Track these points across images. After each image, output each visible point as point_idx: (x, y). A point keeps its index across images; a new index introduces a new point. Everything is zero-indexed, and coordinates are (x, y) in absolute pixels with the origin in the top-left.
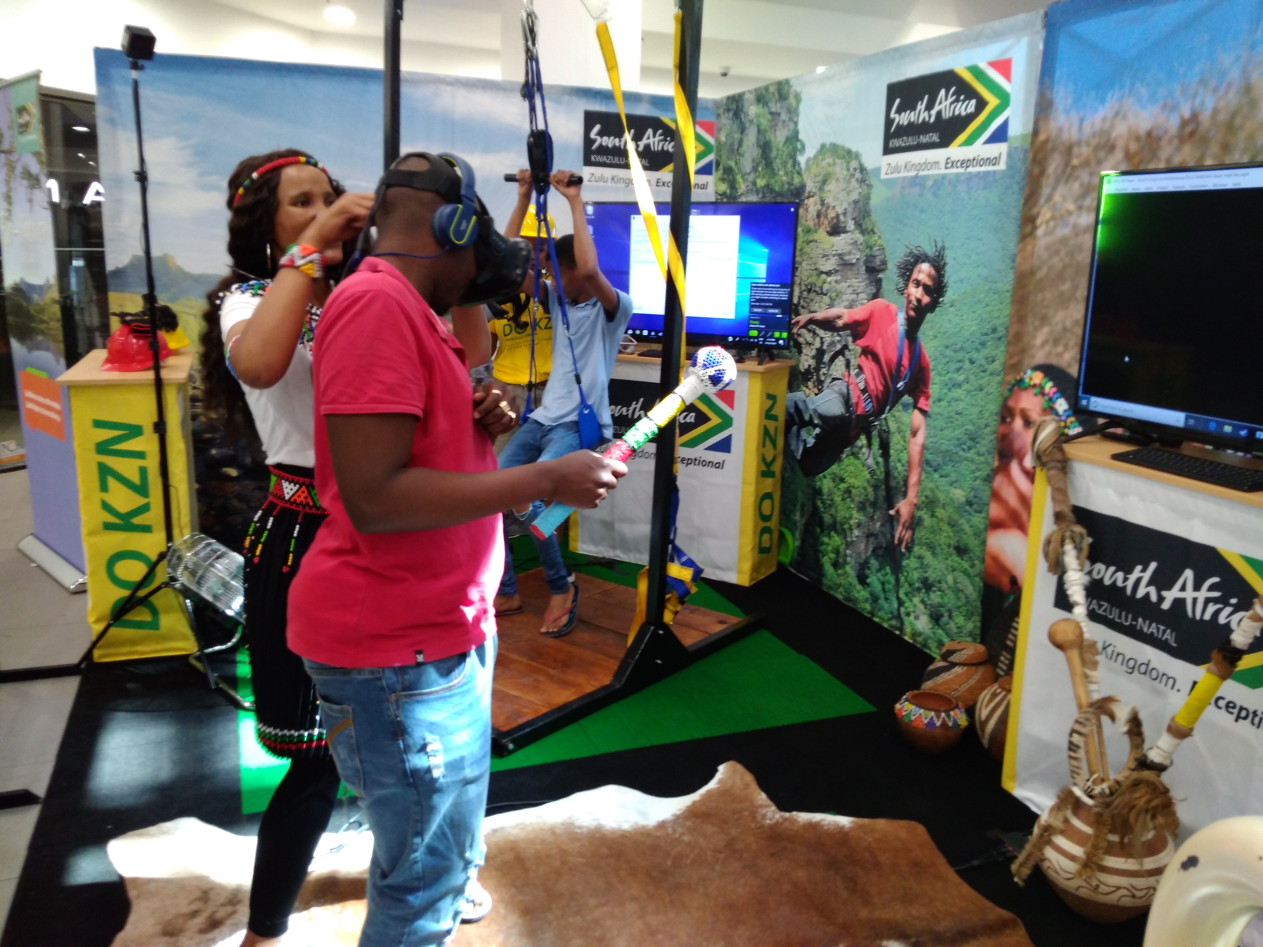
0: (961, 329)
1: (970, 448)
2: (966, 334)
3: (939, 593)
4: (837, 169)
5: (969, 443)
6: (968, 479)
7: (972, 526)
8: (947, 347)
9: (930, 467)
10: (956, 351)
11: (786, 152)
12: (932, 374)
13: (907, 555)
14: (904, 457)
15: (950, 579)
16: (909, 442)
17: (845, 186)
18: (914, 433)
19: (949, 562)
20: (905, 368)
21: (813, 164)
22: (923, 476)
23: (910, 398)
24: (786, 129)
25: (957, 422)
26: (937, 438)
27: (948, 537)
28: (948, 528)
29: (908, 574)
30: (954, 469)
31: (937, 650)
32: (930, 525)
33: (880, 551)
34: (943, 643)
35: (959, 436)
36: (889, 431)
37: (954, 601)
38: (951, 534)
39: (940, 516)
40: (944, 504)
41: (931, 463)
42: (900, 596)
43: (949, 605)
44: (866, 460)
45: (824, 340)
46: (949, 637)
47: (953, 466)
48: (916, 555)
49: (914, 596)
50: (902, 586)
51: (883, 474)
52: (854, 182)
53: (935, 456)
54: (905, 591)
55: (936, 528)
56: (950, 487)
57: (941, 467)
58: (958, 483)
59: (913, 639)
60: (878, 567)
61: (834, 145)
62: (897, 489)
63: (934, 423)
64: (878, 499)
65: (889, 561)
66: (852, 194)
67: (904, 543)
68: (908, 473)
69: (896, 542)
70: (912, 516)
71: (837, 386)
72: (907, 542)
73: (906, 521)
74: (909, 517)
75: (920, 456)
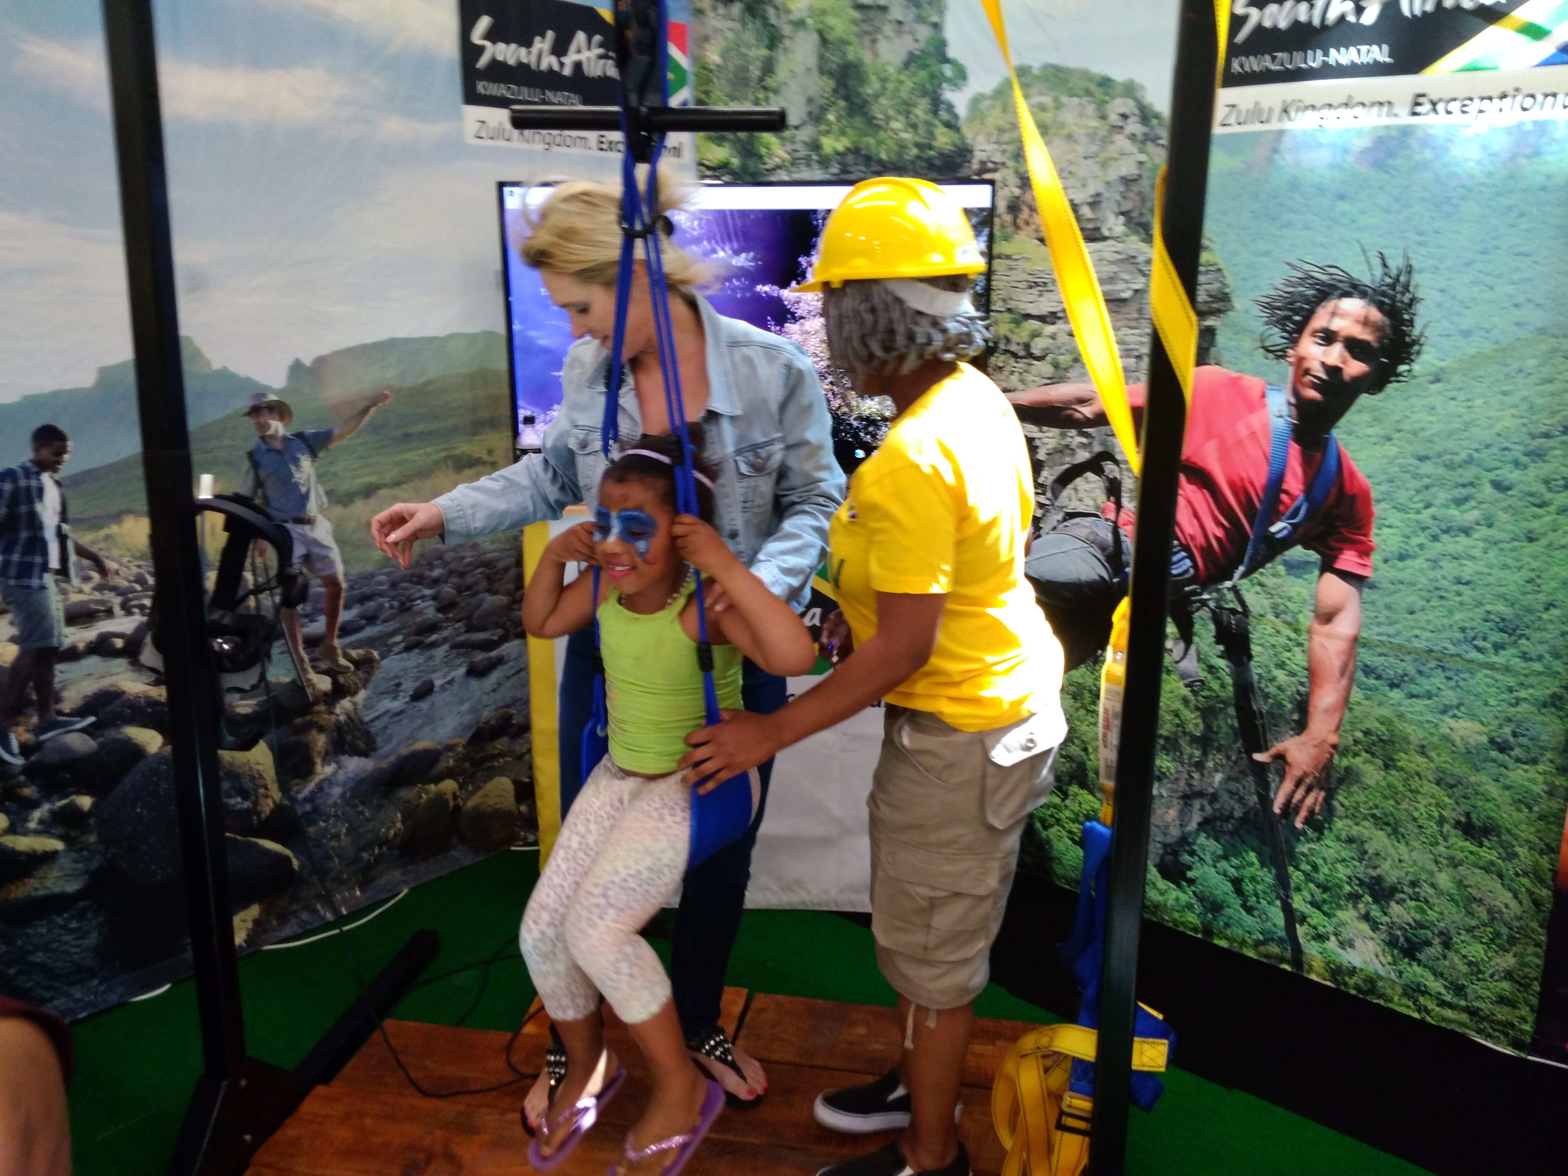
0: (1467, 426)
1: (1498, 647)
2: (1483, 434)
3: (1412, 903)
4: (1069, 117)
5: (1496, 637)
6: (1492, 702)
7: (1508, 788)
8: (1422, 459)
9: (1379, 677)
10: (1450, 466)
11: (909, 84)
12: (1377, 509)
13: (1310, 832)
14: (1298, 659)
15: (1444, 879)
16: (1310, 631)
17: (1094, 148)
18: (1327, 617)
19: (1441, 849)
20: (1293, 498)
21: (993, 107)
22: (1356, 695)
23: (1312, 552)
24: (908, 39)
25: (1458, 599)
26: (1399, 627)
27: (1437, 805)
28: (1436, 789)
29: (1315, 868)
30: (1452, 683)
31: (1405, 1001)
32: (1383, 784)
33: (1225, 824)
34: (1423, 988)
35: (1466, 625)
36: (1246, 612)
37: (1457, 918)
38: (1447, 800)
39: (1411, 768)
40: (1423, 746)
41: (1379, 671)
42: (1295, 906)
43: (1442, 925)
44: (1177, 662)
45: (1037, 443)
46: (1446, 979)
47: (1449, 678)
48: (1343, 835)
49: (1340, 907)
50: (1298, 889)
51: (1231, 689)
52: (1121, 142)
53: (1391, 659)
54: (1309, 898)
55: (1401, 788)
56: (1439, 716)
57: (1412, 681)
58: (1462, 709)
59: (1335, 981)
60: (1220, 852)
61: (1057, 69)
62: (1275, 716)
63: (1387, 600)
64: (1216, 733)
65: (1256, 843)
66: (1114, 164)
67: (1303, 813)
68: (1310, 687)
69: (1277, 810)
70: (1327, 768)
71: (1082, 527)
72: (1311, 812)
73: (1306, 774)
74: (1316, 768)
75: (1344, 658)
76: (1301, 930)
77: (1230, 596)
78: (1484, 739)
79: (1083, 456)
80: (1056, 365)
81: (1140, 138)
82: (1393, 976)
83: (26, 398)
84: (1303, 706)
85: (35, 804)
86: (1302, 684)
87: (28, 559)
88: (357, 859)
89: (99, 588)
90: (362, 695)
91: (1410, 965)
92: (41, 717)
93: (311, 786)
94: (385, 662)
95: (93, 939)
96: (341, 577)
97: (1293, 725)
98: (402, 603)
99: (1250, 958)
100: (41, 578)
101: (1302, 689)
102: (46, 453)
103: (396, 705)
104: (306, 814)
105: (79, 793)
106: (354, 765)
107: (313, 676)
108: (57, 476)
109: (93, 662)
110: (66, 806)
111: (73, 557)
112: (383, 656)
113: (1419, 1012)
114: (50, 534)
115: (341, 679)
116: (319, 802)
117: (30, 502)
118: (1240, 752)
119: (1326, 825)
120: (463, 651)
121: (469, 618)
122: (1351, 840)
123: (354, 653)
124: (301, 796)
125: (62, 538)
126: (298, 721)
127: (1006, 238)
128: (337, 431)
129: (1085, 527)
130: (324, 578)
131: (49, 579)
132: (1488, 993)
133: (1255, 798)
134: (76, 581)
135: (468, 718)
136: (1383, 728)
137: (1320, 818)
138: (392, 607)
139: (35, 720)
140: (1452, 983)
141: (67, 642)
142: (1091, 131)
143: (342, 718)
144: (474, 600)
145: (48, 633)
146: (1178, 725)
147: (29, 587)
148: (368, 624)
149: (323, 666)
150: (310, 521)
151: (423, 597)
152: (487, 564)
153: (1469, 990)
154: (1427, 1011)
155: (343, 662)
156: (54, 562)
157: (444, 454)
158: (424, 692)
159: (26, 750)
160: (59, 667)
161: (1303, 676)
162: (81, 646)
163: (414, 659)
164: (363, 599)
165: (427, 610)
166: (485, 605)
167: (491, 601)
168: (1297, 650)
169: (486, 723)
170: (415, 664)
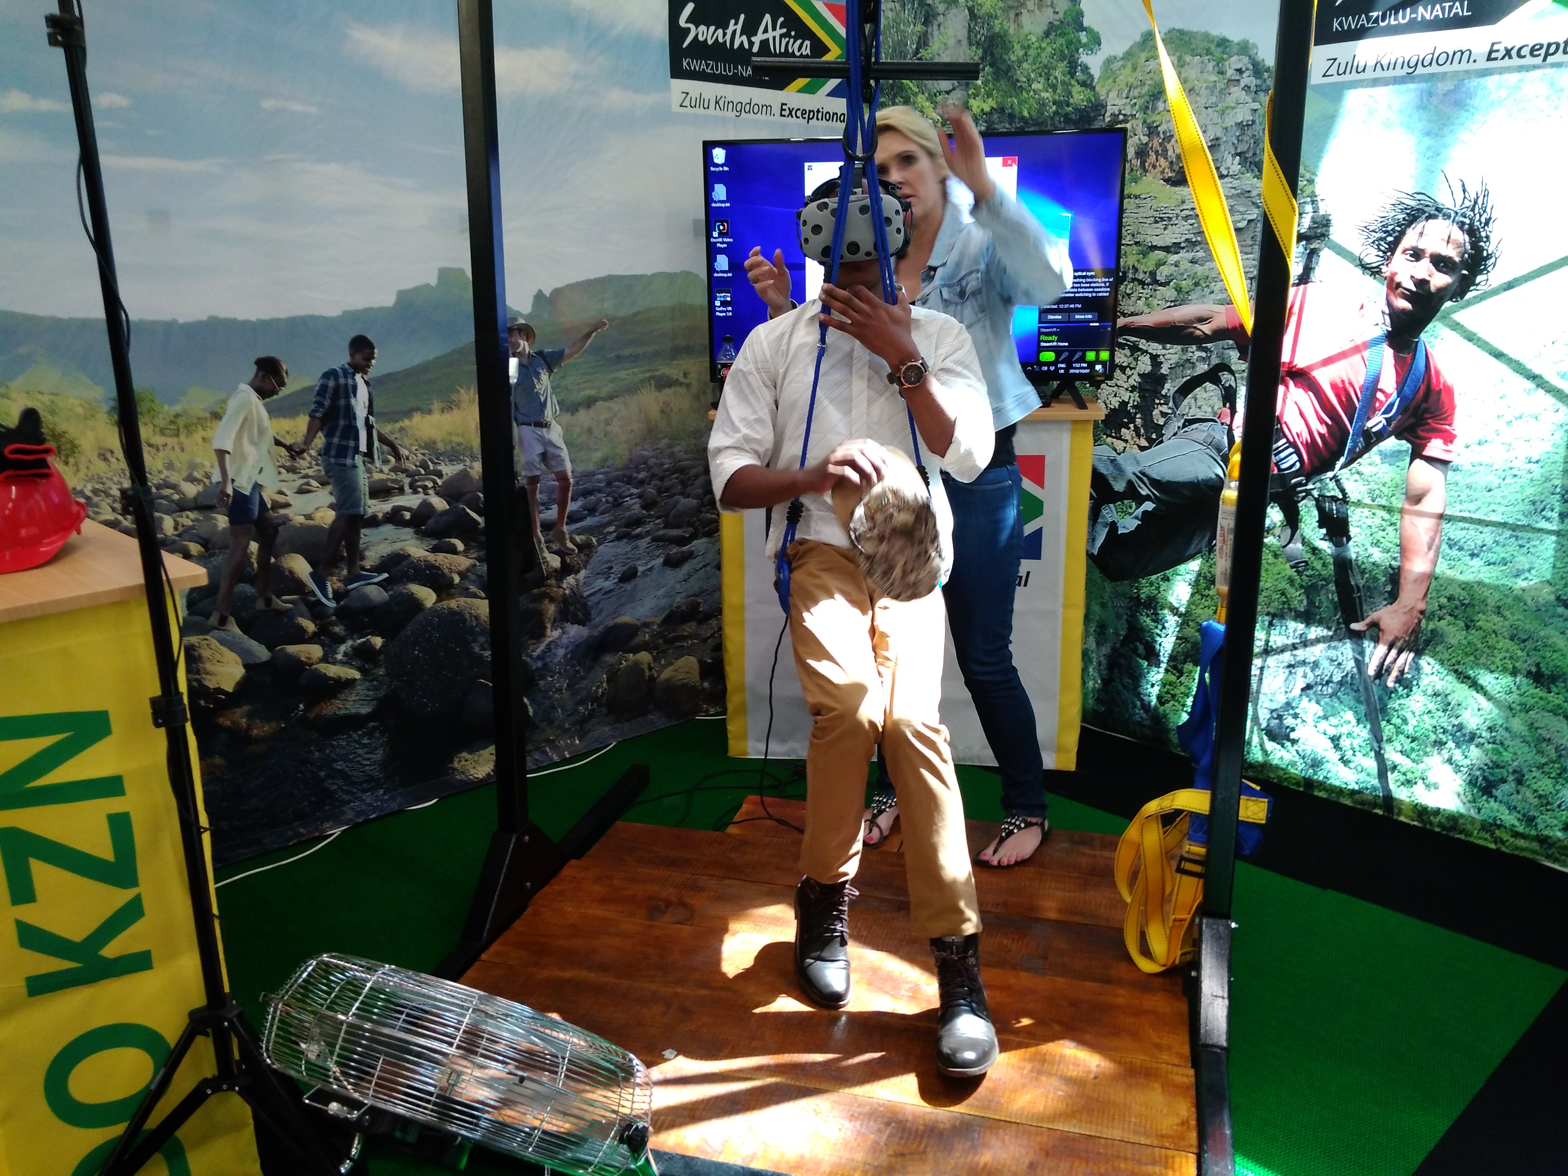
4: (1191, 73)
11: (1049, 50)
15: (1517, 723)
16: (1402, 512)
18: (1416, 498)
19: (1515, 697)
22: (1441, 566)
23: (1404, 442)
25: (1530, 476)
26: (1478, 504)
27: (1511, 658)
28: (1509, 644)
29: (1405, 721)
30: (1524, 550)
31: (1483, 834)
32: (1464, 642)
33: (1325, 688)
34: (1498, 822)
35: (1537, 498)
36: (1345, 500)
37: (1529, 757)
38: (1519, 653)
39: (1489, 626)
40: (1499, 607)
41: (1461, 543)
42: (1386, 756)
43: (1515, 764)
44: (1285, 547)
45: (1161, 359)
46: (1519, 812)
47: (1521, 546)
48: (1430, 692)
49: (1426, 754)
50: (1390, 740)
51: (1332, 567)
52: (1237, 92)
53: (1472, 532)
54: (1399, 748)
55: (1480, 645)
56: (1513, 580)
57: (1490, 550)
58: (1533, 572)
59: (1420, 820)
60: (1321, 714)
61: (1181, 32)
62: (1370, 589)
63: (1468, 481)
64: (1319, 607)
65: (1352, 703)
66: (1232, 113)
67: (1395, 673)
68: (1401, 561)
69: (1371, 671)
70: (1416, 631)
71: (1200, 431)
72: (1402, 672)
73: (1397, 639)
74: (1406, 633)
75: (1431, 534)
76: (1392, 777)
77: (1332, 485)
78: (1552, 598)
79: (1202, 368)
80: (1179, 290)
81: (1253, 88)
82: (1473, 813)
83: (345, 313)
84: (1395, 577)
85: (342, 641)
86: (1395, 558)
87: (345, 443)
88: (575, 711)
89: (394, 470)
90: (583, 573)
91: (1488, 802)
92: (349, 571)
93: (542, 647)
94: (601, 548)
95: (379, 755)
96: (570, 474)
97: (1386, 595)
98: (615, 500)
99: (1346, 805)
100: (353, 459)
101: (1393, 563)
102: (359, 358)
103: (607, 584)
104: (538, 669)
105: (373, 634)
106: (575, 631)
107: (547, 554)
108: (366, 378)
109: (388, 529)
110: (364, 643)
111: (376, 443)
112: (600, 544)
113: (1496, 842)
114: (360, 424)
115: (568, 560)
116: (548, 660)
117: (348, 397)
118: (1339, 623)
119: (1415, 683)
120: (661, 544)
121: (667, 516)
122: (1436, 695)
123: (578, 538)
124: (535, 654)
125: (369, 427)
126: (535, 591)
127: (1136, 181)
128: (567, 351)
129: (1203, 431)
130: (557, 474)
131: (359, 459)
132: (1555, 822)
133: (1352, 663)
134: (378, 463)
135: (663, 602)
136: (1464, 593)
137: (1409, 676)
138: (607, 501)
139: (345, 572)
140: (1524, 815)
141: (370, 512)
142: (1211, 85)
143: (567, 592)
144: (671, 501)
145: (356, 503)
146: (1284, 603)
147: (345, 465)
148: (589, 515)
149: (555, 547)
150: (546, 425)
151: (631, 495)
152: (682, 471)
153: (1538, 820)
154: (1503, 842)
155: (570, 545)
156: (363, 448)
157: (648, 375)
158: (629, 576)
159: (338, 596)
160: (363, 531)
161: (1395, 552)
162: (380, 515)
163: (623, 547)
164: (586, 493)
165: (634, 506)
166: (679, 506)
167: (686, 503)
168: (1391, 529)
169: (678, 607)
170: (624, 552)
